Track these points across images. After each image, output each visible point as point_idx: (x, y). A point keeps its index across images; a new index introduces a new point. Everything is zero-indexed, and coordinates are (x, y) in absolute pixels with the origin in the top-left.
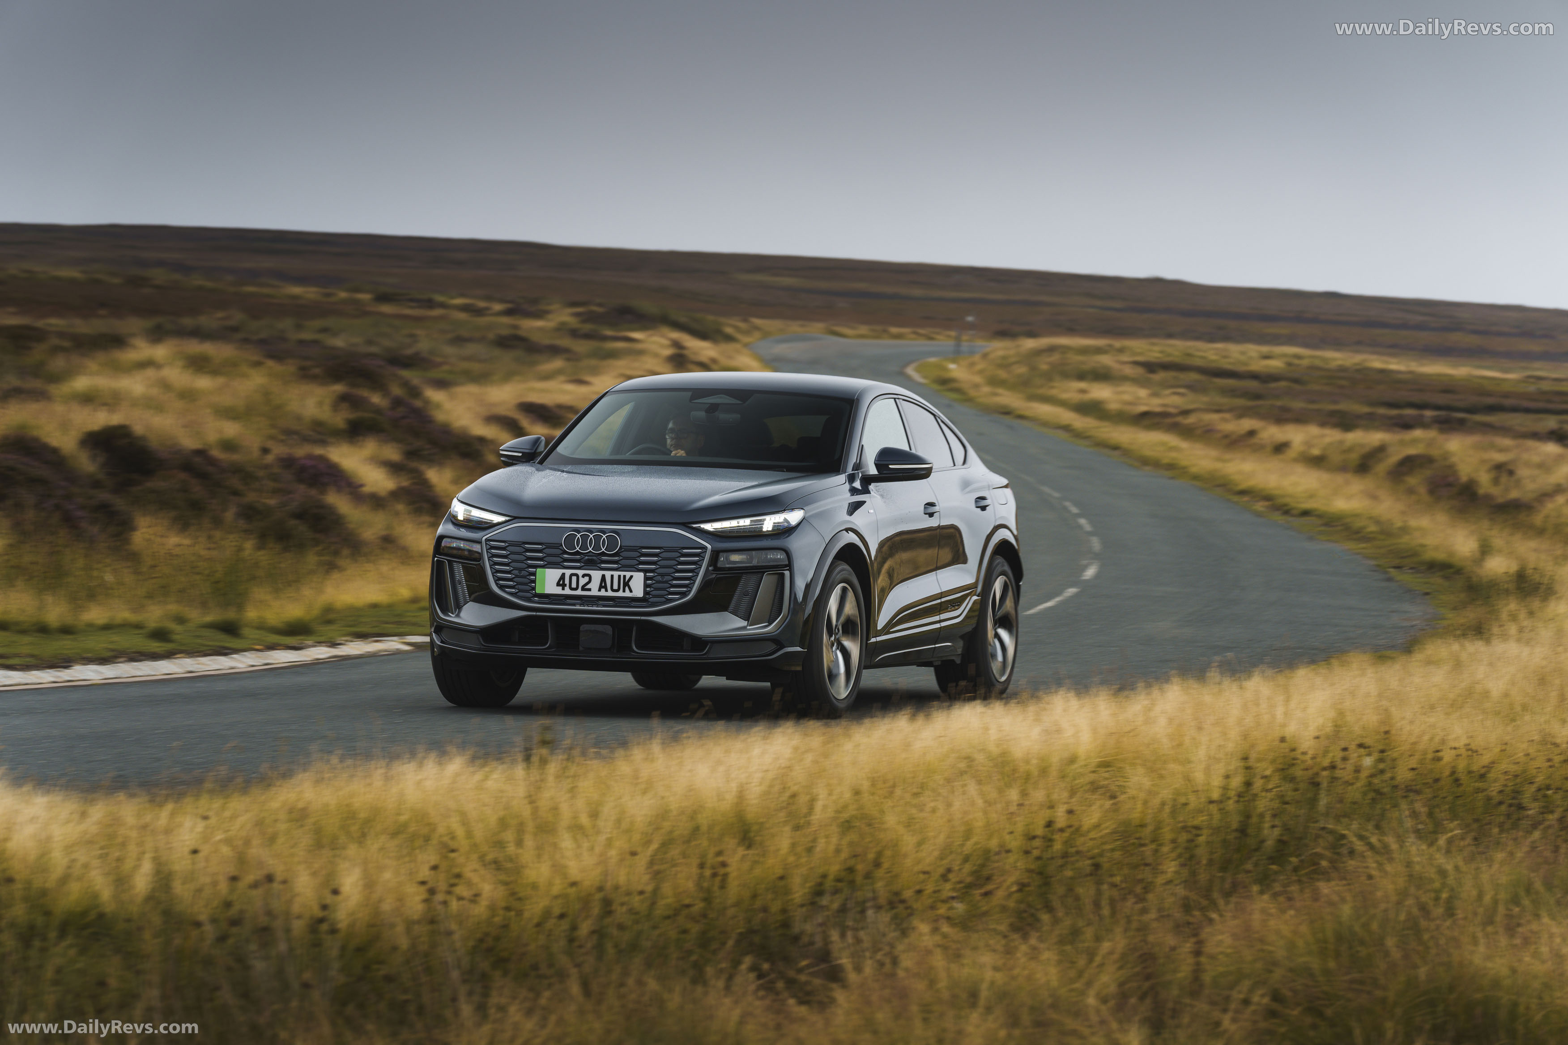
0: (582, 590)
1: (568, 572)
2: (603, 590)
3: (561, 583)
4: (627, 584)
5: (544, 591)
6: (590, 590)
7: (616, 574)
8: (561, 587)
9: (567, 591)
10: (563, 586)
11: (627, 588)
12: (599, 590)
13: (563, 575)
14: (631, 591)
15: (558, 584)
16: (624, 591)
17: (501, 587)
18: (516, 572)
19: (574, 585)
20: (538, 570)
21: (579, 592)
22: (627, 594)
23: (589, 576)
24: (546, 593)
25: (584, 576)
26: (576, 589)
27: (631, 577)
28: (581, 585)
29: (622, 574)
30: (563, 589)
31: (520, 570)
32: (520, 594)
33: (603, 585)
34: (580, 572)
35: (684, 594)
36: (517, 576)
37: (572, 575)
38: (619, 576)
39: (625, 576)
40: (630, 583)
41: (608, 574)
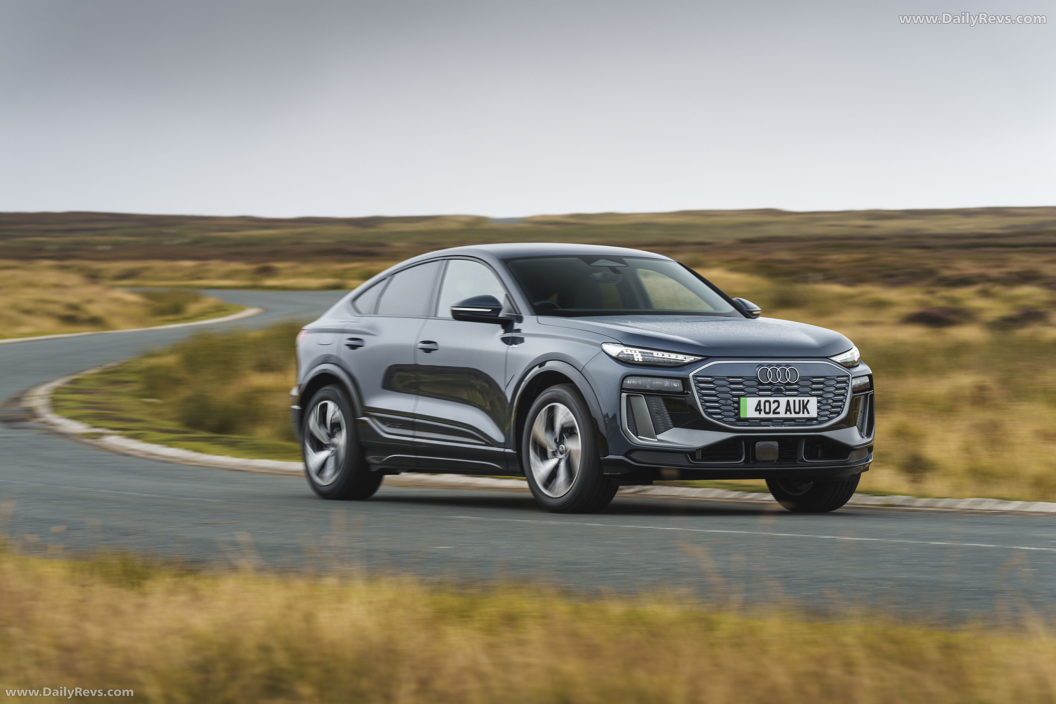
0: (773, 414)
1: (763, 399)
2: (788, 413)
3: (758, 408)
4: (805, 407)
5: (746, 416)
6: (778, 413)
7: (797, 399)
8: (758, 412)
9: (763, 415)
10: (760, 411)
11: (805, 410)
12: (786, 413)
13: (760, 401)
14: (808, 413)
15: (756, 410)
16: (803, 413)
17: (710, 414)
18: (723, 402)
19: (767, 410)
20: (742, 399)
21: (771, 415)
22: (806, 415)
23: (778, 402)
24: (747, 417)
25: (774, 402)
26: (769, 413)
27: (808, 401)
28: (772, 409)
29: (801, 399)
30: (760, 413)
31: (726, 399)
32: (725, 419)
33: (788, 409)
34: (772, 399)
35: (838, 414)
36: (723, 405)
37: (766, 402)
38: (800, 401)
39: (803, 401)
40: (808, 406)
41: (791, 399)
